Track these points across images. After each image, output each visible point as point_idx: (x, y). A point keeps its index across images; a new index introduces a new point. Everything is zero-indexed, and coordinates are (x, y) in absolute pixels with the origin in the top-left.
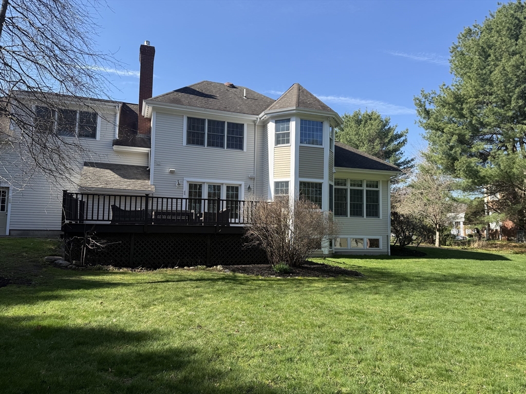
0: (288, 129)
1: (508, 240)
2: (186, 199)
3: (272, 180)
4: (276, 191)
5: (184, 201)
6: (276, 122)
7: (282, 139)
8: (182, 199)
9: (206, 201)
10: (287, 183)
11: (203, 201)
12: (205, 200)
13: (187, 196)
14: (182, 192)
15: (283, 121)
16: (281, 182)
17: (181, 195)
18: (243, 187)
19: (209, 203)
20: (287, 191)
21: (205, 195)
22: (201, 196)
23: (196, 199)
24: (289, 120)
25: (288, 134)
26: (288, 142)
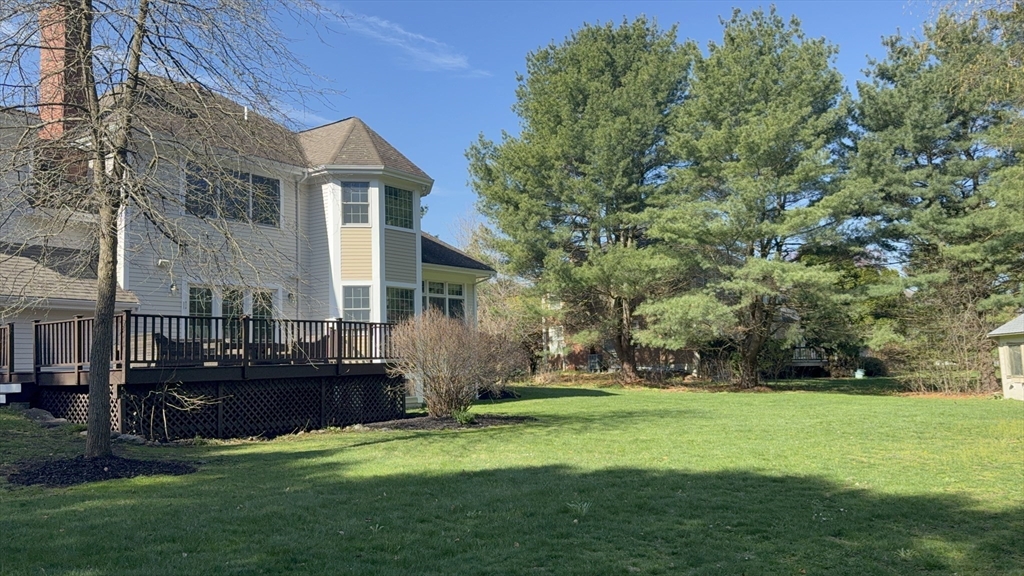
0: (365, 198)
1: (576, 369)
2: (186, 318)
3: (338, 284)
4: (347, 303)
5: (183, 321)
6: (344, 185)
7: (353, 213)
8: (178, 318)
9: (220, 321)
10: (366, 289)
11: (214, 321)
12: (217, 319)
13: (186, 313)
14: (178, 304)
15: (356, 184)
16: (356, 288)
17: (179, 309)
18: (280, 295)
19: (224, 324)
20: (366, 303)
21: (217, 311)
22: (210, 312)
23: (202, 319)
24: (366, 185)
25: (365, 208)
26: (365, 219)
